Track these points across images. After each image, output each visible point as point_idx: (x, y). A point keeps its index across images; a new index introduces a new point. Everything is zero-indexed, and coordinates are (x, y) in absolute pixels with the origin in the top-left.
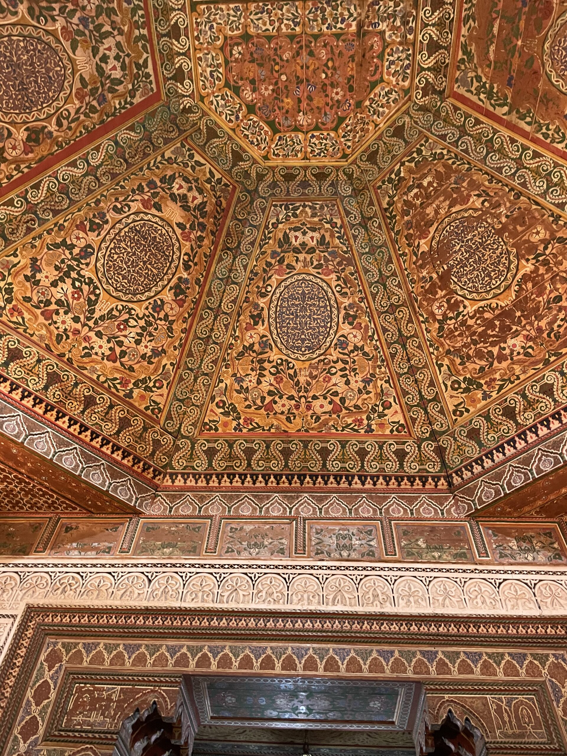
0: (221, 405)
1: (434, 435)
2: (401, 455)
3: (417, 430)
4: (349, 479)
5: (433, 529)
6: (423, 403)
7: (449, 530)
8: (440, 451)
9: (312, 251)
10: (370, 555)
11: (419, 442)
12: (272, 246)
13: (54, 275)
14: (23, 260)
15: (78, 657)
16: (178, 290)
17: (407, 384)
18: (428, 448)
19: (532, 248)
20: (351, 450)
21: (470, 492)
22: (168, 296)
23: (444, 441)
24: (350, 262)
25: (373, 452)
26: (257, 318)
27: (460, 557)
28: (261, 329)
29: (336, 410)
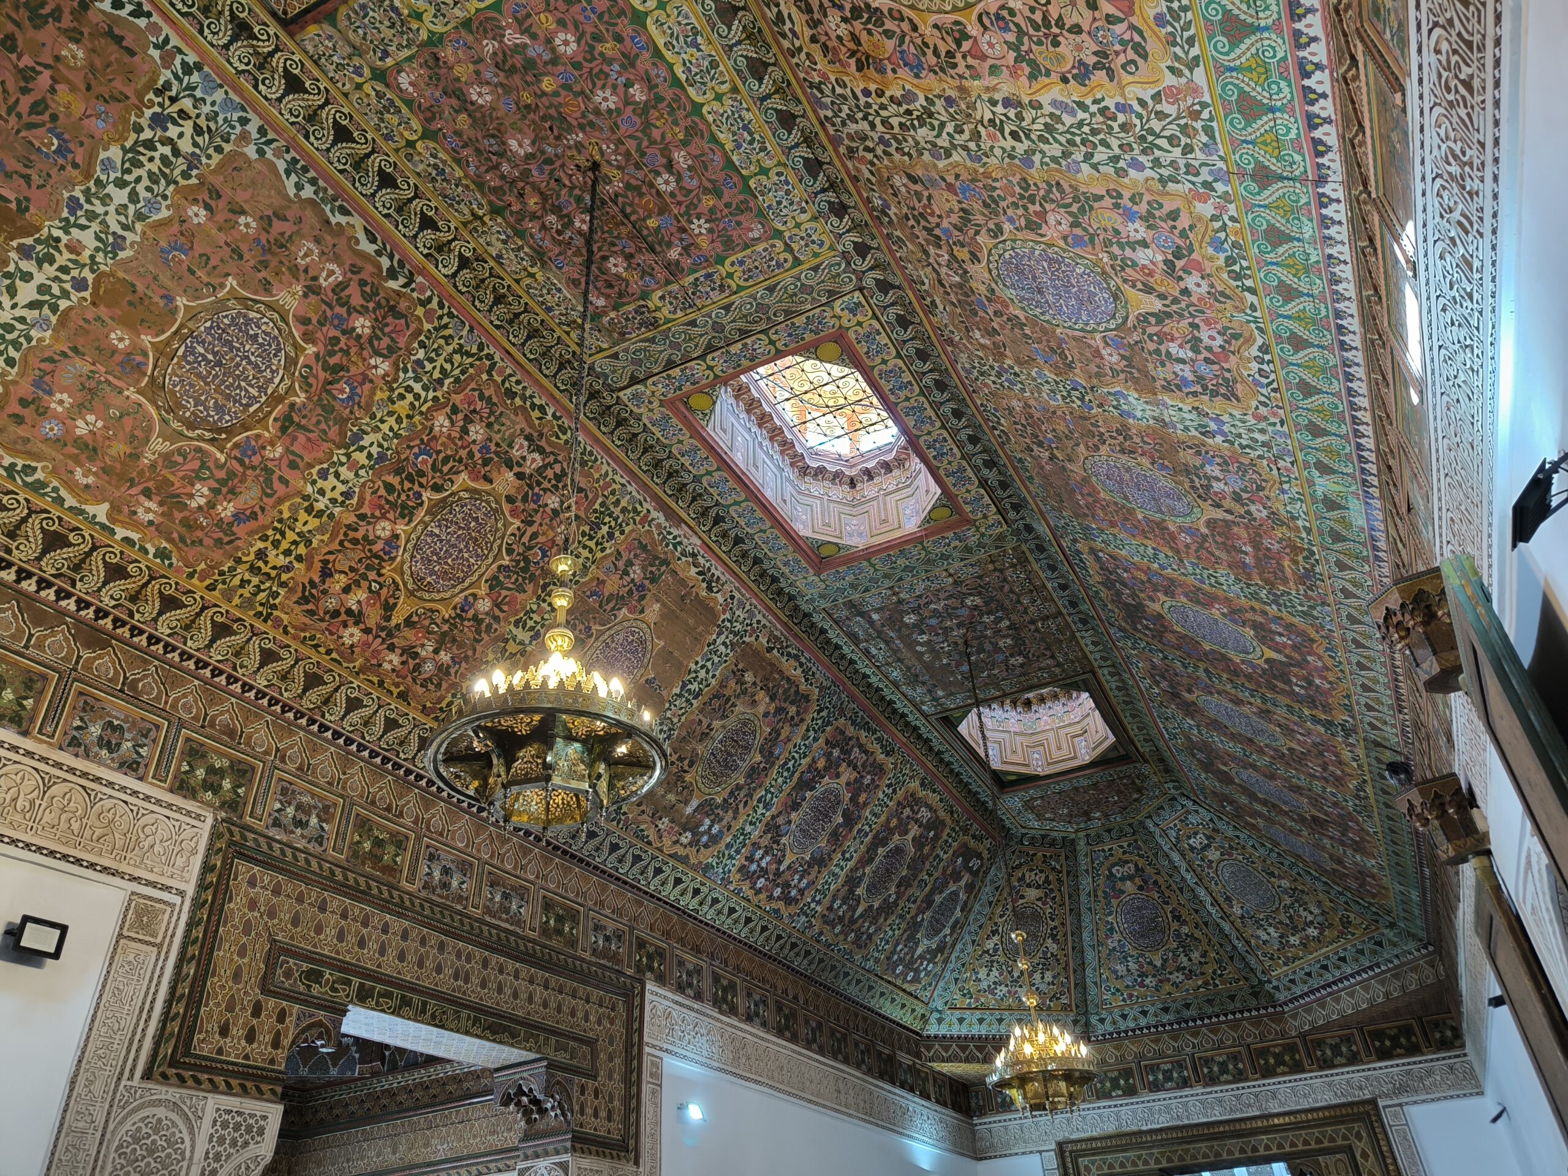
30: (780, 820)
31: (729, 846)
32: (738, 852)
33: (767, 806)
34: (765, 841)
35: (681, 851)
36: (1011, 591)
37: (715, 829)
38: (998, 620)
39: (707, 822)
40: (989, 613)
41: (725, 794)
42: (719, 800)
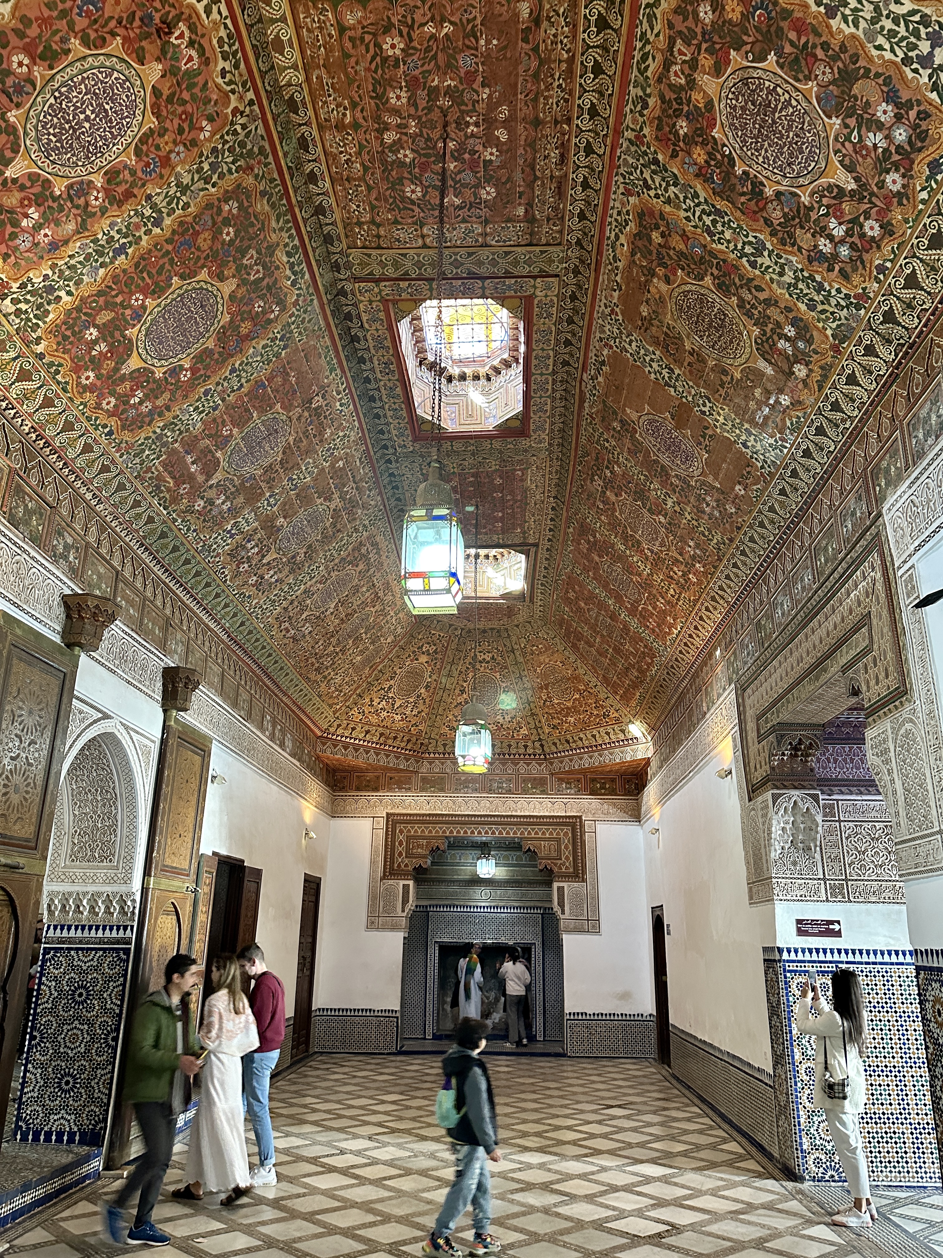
0: (448, 726)
1: (540, 740)
2: (526, 747)
3: (533, 738)
4: (504, 755)
5: (535, 779)
6: (536, 728)
7: (541, 779)
8: (542, 746)
9: (488, 662)
10: (509, 792)
11: (534, 742)
12: (469, 660)
13: (378, 700)
14: (367, 700)
15: (409, 831)
16: (427, 687)
17: (530, 720)
18: (537, 744)
19: (579, 690)
20: (504, 745)
21: (552, 764)
22: (423, 691)
23: (544, 743)
24: (506, 668)
25: (514, 745)
26: (463, 692)
27: (543, 792)
28: (465, 696)
29: (499, 729)
30: (776, 215)
31: (812, 307)
32: (820, 288)
33: (759, 249)
34: (804, 238)
35: (816, 376)
36: (369, 188)
37: (789, 330)
38: (397, 146)
39: (782, 344)
40: (402, 164)
41: (749, 323)
42: (756, 331)
